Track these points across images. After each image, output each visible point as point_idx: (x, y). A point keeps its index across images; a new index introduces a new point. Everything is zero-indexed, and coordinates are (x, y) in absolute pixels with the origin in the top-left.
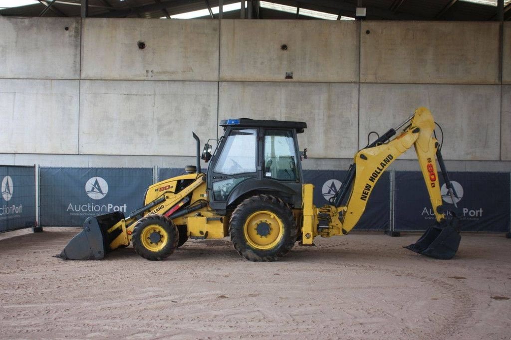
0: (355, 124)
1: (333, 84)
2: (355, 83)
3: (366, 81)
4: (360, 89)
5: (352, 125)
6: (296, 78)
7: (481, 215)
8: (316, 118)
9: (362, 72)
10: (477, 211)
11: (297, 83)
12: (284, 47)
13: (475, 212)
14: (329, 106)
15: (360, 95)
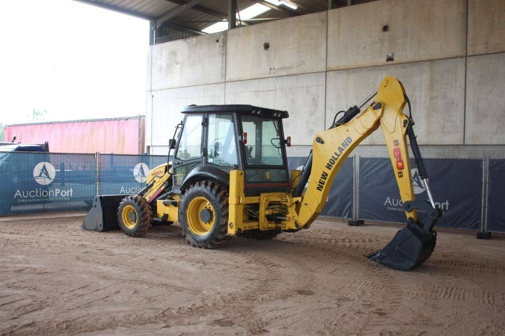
0: (461, 105)
1: (437, 61)
2: (461, 57)
3: (475, 53)
4: (467, 64)
5: (457, 105)
6: (397, 59)
7: (447, 209)
8: (418, 102)
9: (469, 43)
10: (443, 204)
11: (398, 65)
12: (385, 28)
13: (441, 204)
14: (432, 86)
15: (468, 71)
